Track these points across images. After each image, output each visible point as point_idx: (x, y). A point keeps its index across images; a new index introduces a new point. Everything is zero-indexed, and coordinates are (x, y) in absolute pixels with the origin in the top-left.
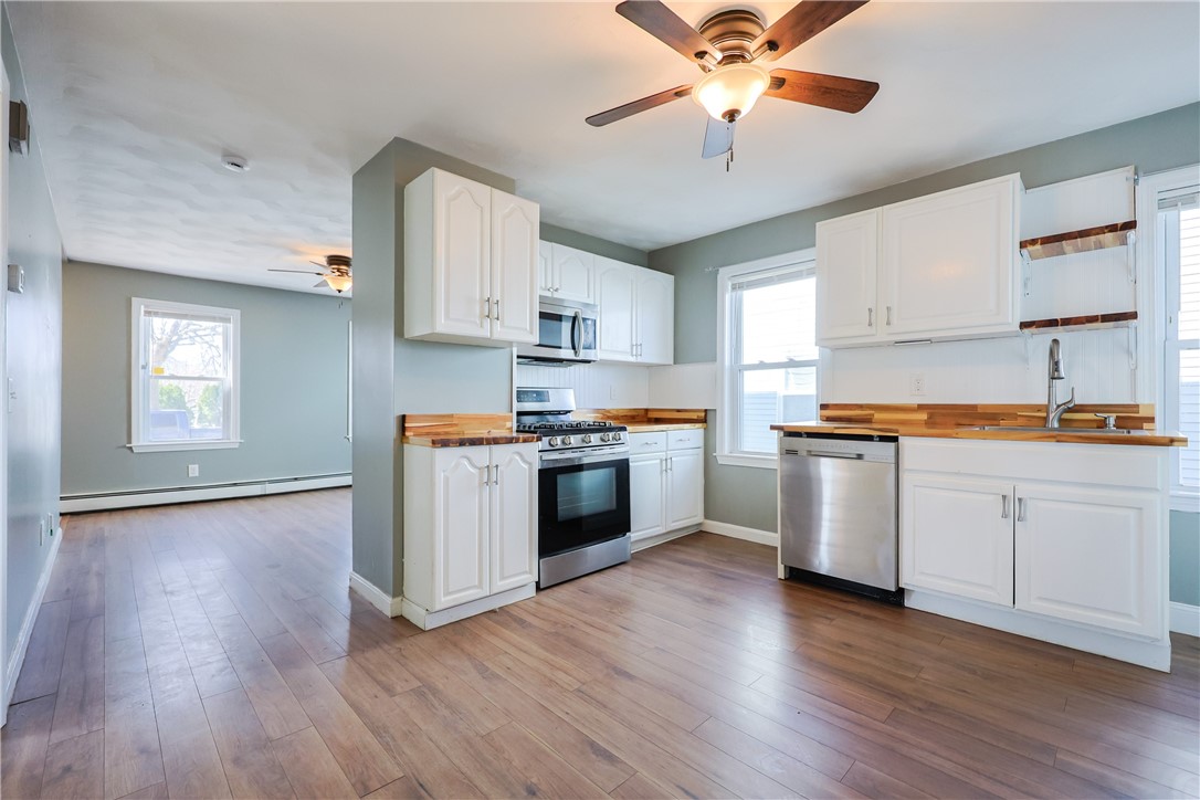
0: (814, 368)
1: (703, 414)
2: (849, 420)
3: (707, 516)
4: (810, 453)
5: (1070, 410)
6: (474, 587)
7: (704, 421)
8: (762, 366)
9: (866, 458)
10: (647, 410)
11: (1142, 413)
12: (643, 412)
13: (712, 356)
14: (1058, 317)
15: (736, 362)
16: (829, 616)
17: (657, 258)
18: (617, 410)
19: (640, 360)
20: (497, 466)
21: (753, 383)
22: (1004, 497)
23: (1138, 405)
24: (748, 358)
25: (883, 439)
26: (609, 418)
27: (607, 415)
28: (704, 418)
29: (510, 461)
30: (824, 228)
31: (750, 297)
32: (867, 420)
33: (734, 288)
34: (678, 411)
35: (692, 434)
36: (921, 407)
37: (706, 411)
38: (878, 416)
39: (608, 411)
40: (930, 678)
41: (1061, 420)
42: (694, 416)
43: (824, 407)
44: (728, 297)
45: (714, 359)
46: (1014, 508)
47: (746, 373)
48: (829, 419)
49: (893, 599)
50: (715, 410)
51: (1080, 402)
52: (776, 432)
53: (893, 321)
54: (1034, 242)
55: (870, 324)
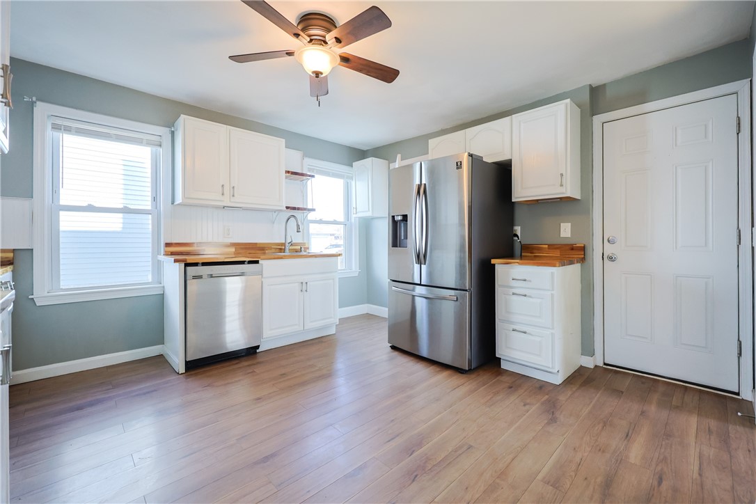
0: (150, 216)
1: (9, 255)
4: (211, 276)
5: (292, 245)
7: (13, 262)
8: (91, 209)
11: (306, 246)
13: (27, 192)
15: (53, 202)
21: (68, 222)
22: (302, 283)
23: (305, 243)
25: (250, 262)
36: (232, 245)
37: (14, 250)
41: (289, 249)
43: (168, 245)
44: (47, 133)
45: (30, 196)
46: (304, 287)
47: (63, 214)
48: (173, 253)
50: (32, 249)
51: (294, 242)
52: (177, 264)
53: (235, 194)
54: (288, 172)
55: (223, 194)
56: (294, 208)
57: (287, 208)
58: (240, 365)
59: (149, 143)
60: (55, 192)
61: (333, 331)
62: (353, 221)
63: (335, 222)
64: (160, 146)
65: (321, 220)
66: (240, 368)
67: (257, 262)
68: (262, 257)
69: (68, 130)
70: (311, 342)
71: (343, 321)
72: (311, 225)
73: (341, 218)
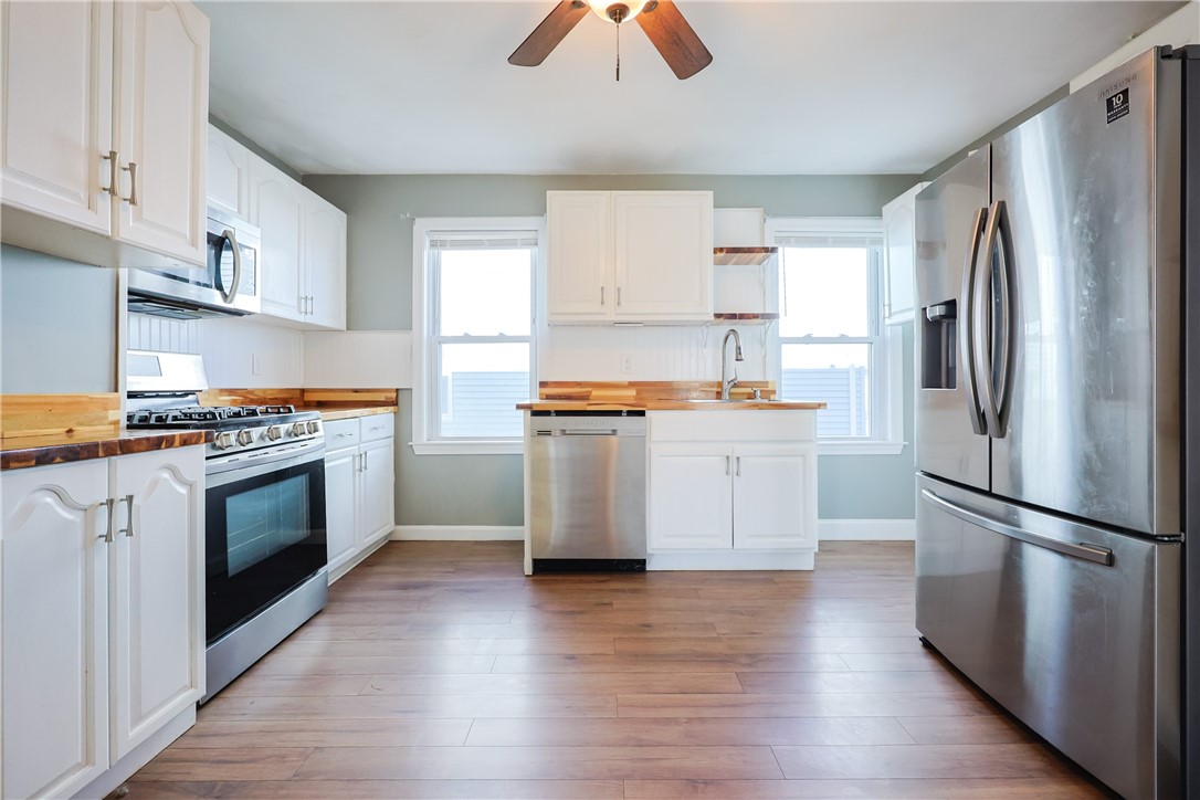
0: (527, 344)
1: (394, 395)
2: (568, 397)
3: (398, 522)
4: (563, 432)
5: (735, 386)
6: (78, 767)
7: (395, 403)
8: (467, 339)
9: (619, 433)
10: (303, 391)
11: (770, 388)
12: (298, 394)
13: (406, 323)
14: (737, 312)
15: (434, 333)
16: (606, 601)
17: (330, 186)
18: (264, 391)
19: (309, 319)
20: (130, 499)
21: (454, 360)
22: (728, 457)
23: (767, 382)
24: (447, 329)
25: (630, 413)
26: (252, 402)
27: (248, 397)
28: (393, 400)
29: (155, 484)
30: (555, 198)
31: (449, 258)
32: (584, 397)
33: (434, 244)
34: (356, 391)
35: (380, 421)
36: (631, 385)
37: (397, 390)
38: (595, 393)
39: (251, 392)
40: (725, 631)
41: (730, 394)
42: (381, 397)
43: (543, 384)
44: (426, 253)
45: (409, 328)
46: (733, 465)
47: (445, 347)
48: (548, 397)
49: (635, 567)
50: (411, 389)
51: (739, 380)
52: (522, 411)
53: (623, 302)
54: (721, 250)
55: (602, 303)
56: (733, 316)
57: (718, 316)
58: (604, 586)
59: (525, 244)
60: (436, 321)
61: (807, 563)
62: (888, 334)
63: (843, 340)
64: (537, 244)
65: (808, 335)
66: (601, 590)
67: (642, 413)
68: (649, 405)
69: (443, 244)
70: (751, 576)
71: (826, 547)
72: (784, 346)
73: (862, 329)
